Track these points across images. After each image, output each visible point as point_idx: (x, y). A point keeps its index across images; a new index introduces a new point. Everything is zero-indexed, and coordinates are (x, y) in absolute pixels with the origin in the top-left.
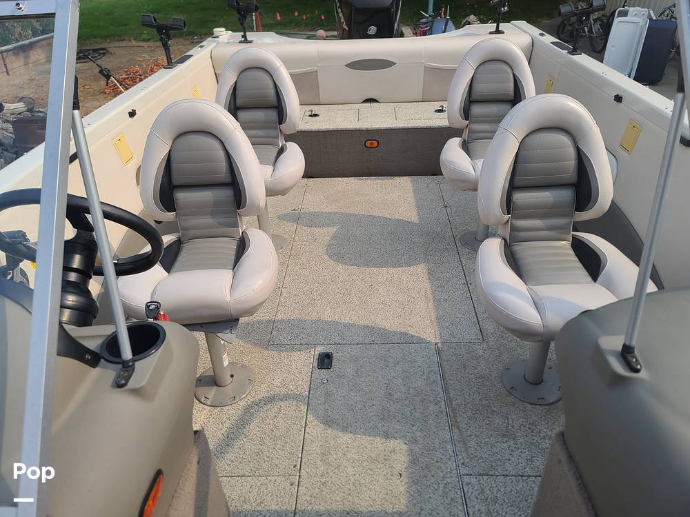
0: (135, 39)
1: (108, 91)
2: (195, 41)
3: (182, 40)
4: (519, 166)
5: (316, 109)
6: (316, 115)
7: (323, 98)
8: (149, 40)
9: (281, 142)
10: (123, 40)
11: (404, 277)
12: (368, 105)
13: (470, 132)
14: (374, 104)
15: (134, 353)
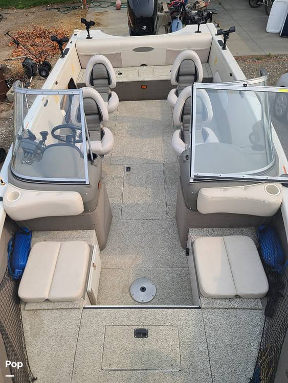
0: (15, 8)
1: (10, 45)
2: (49, 8)
3: (41, 7)
4: (185, 108)
5: (121, 70)
6: (121, 74)
7: (124, 64)
8: (23, 8)
9: (110, 91)
10: (9, 8)
11: (154, 142)
12: (142, 67)
13: (179, 87)
14: (145, 67)
15: (94, 158)
